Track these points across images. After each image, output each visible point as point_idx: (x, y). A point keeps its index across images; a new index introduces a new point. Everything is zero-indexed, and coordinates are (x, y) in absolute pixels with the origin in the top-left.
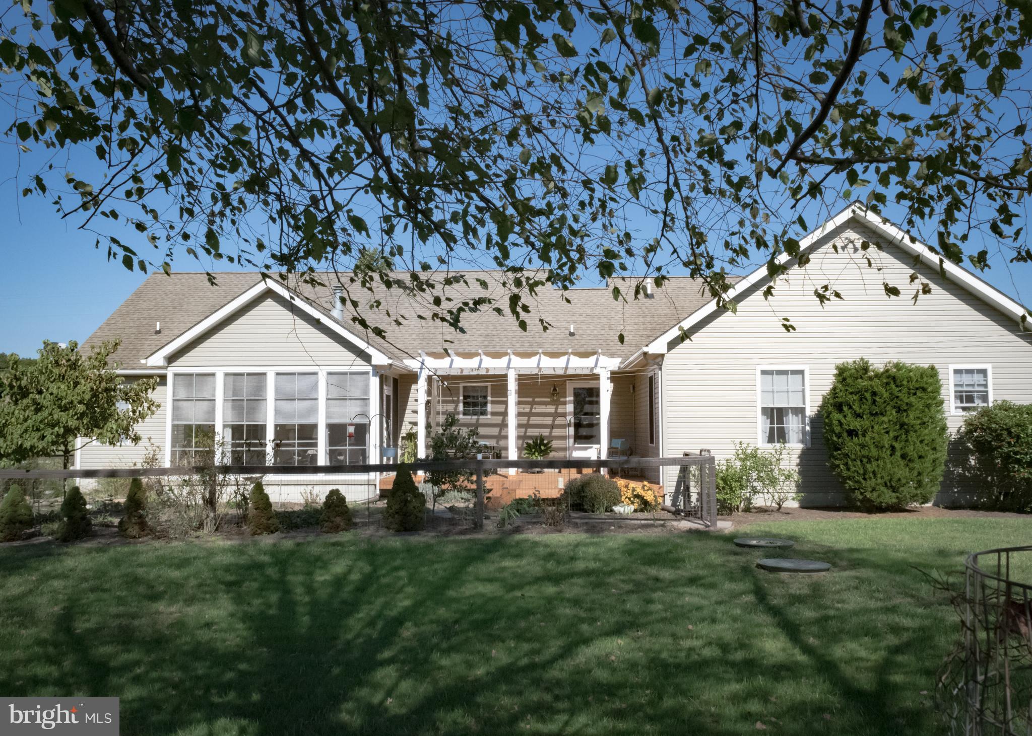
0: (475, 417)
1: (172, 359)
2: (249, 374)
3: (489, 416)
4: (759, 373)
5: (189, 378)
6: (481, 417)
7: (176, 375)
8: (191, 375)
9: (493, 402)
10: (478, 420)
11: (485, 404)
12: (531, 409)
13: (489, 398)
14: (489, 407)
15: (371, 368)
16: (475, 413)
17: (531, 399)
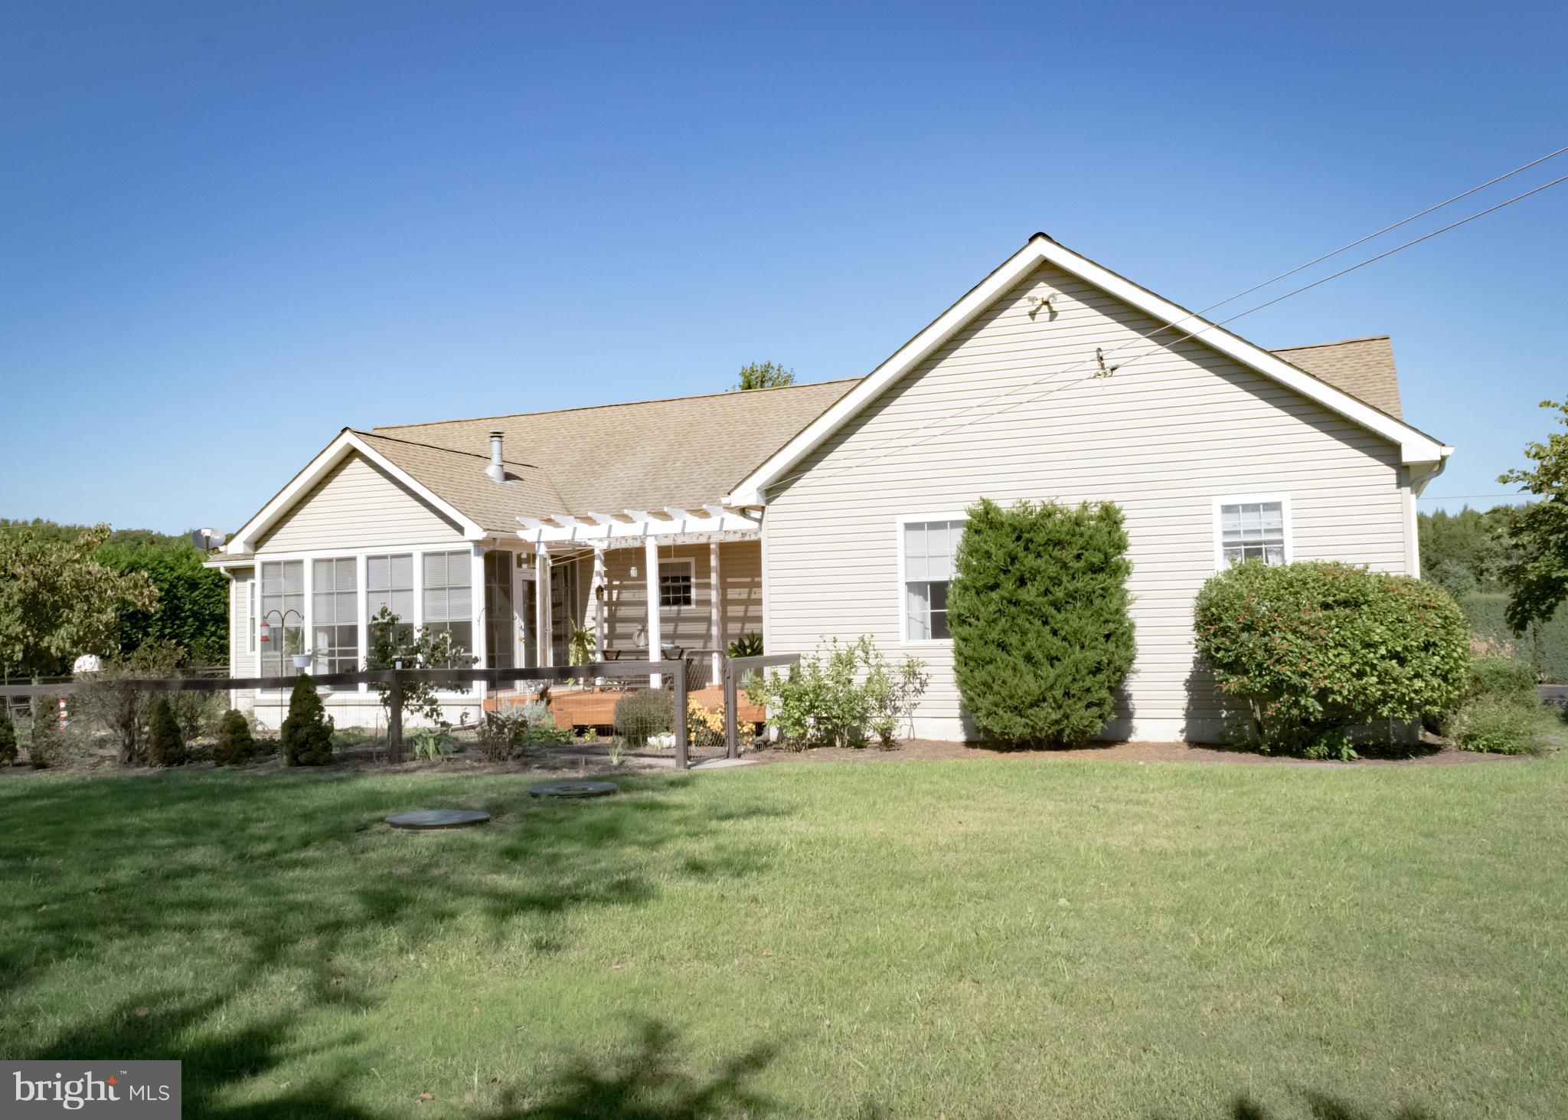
0: (675, 608)
1: (258, 542)
2: (339, 560)
3: (693, 606)
4: (901, 528)
5: (277, 567)
6: (684, 608)
7: (264, 564)
8: (278, 563)
9: (698, 586)
10: (679, 612)
11: (687, 589)
12: (750, 594)
13: (693, 580)
14: (694, 594)
15: (471, 544)
16: (676, 602)
17: (748, 580)
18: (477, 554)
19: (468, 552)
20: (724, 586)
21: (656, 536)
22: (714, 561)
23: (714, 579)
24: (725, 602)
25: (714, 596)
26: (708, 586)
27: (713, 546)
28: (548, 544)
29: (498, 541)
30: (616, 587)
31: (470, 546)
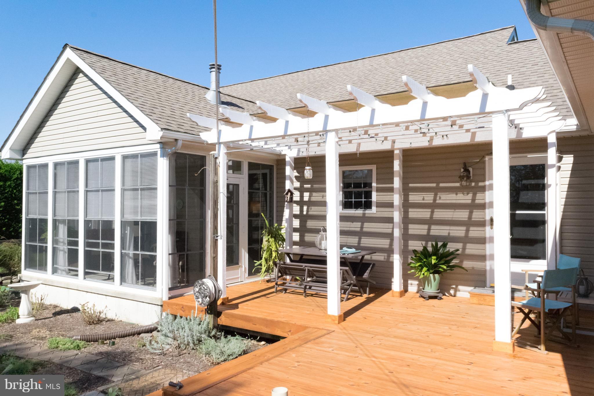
0: (357, 211)
1: (24, 150)
3: (375, 209)
5: (35, 169)
6: (367, 210)
8: (35, 166)
9: (378, 190)
10: (364, 214)
11: (369, 195)
13: (374, 185)
14: (375, 197)
15: (158, 146)
16: (357, 205)
17: (434, 185)
18: (163, 156)
19: (154, 154)
20: (406, 191)
21: (336, 131)
22: (397, 166)
23: (397, 183)
24: (406, 205)
25: (397, 199)
26: (391, 190)
27: (396, 152)
28: (227, 145)
29: (180, 143)
30: (307, 190)
31: (157, 148)
